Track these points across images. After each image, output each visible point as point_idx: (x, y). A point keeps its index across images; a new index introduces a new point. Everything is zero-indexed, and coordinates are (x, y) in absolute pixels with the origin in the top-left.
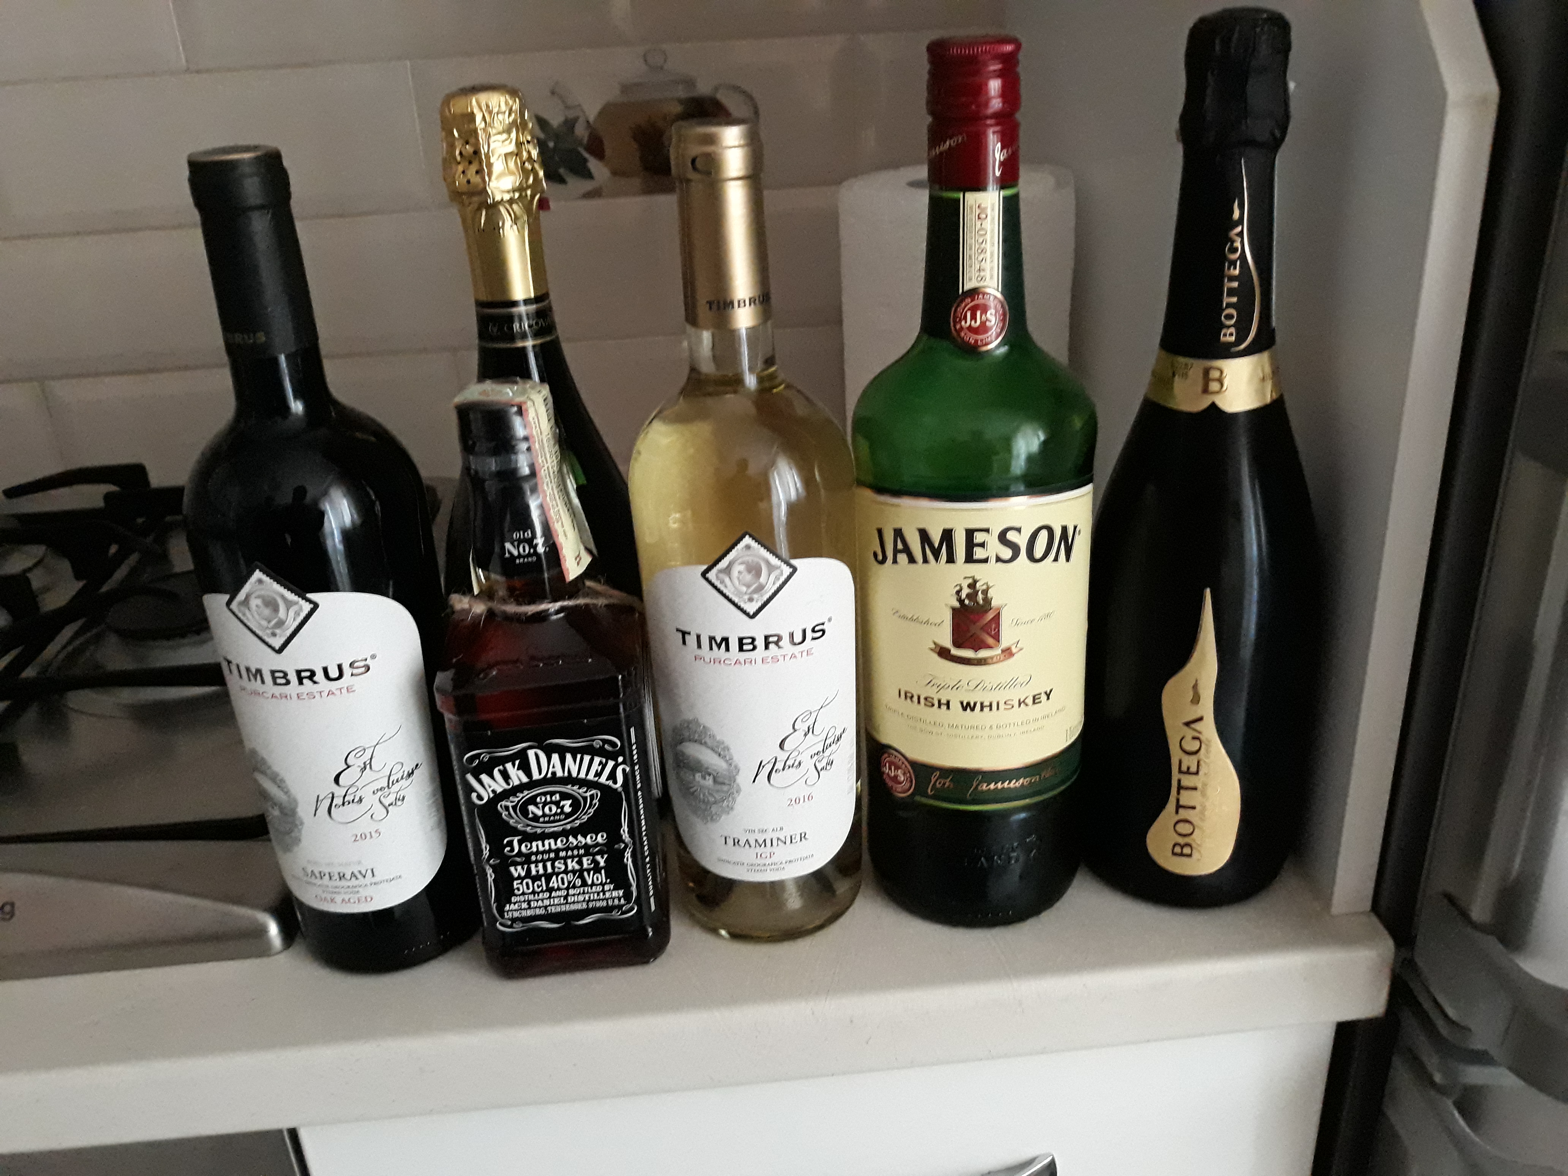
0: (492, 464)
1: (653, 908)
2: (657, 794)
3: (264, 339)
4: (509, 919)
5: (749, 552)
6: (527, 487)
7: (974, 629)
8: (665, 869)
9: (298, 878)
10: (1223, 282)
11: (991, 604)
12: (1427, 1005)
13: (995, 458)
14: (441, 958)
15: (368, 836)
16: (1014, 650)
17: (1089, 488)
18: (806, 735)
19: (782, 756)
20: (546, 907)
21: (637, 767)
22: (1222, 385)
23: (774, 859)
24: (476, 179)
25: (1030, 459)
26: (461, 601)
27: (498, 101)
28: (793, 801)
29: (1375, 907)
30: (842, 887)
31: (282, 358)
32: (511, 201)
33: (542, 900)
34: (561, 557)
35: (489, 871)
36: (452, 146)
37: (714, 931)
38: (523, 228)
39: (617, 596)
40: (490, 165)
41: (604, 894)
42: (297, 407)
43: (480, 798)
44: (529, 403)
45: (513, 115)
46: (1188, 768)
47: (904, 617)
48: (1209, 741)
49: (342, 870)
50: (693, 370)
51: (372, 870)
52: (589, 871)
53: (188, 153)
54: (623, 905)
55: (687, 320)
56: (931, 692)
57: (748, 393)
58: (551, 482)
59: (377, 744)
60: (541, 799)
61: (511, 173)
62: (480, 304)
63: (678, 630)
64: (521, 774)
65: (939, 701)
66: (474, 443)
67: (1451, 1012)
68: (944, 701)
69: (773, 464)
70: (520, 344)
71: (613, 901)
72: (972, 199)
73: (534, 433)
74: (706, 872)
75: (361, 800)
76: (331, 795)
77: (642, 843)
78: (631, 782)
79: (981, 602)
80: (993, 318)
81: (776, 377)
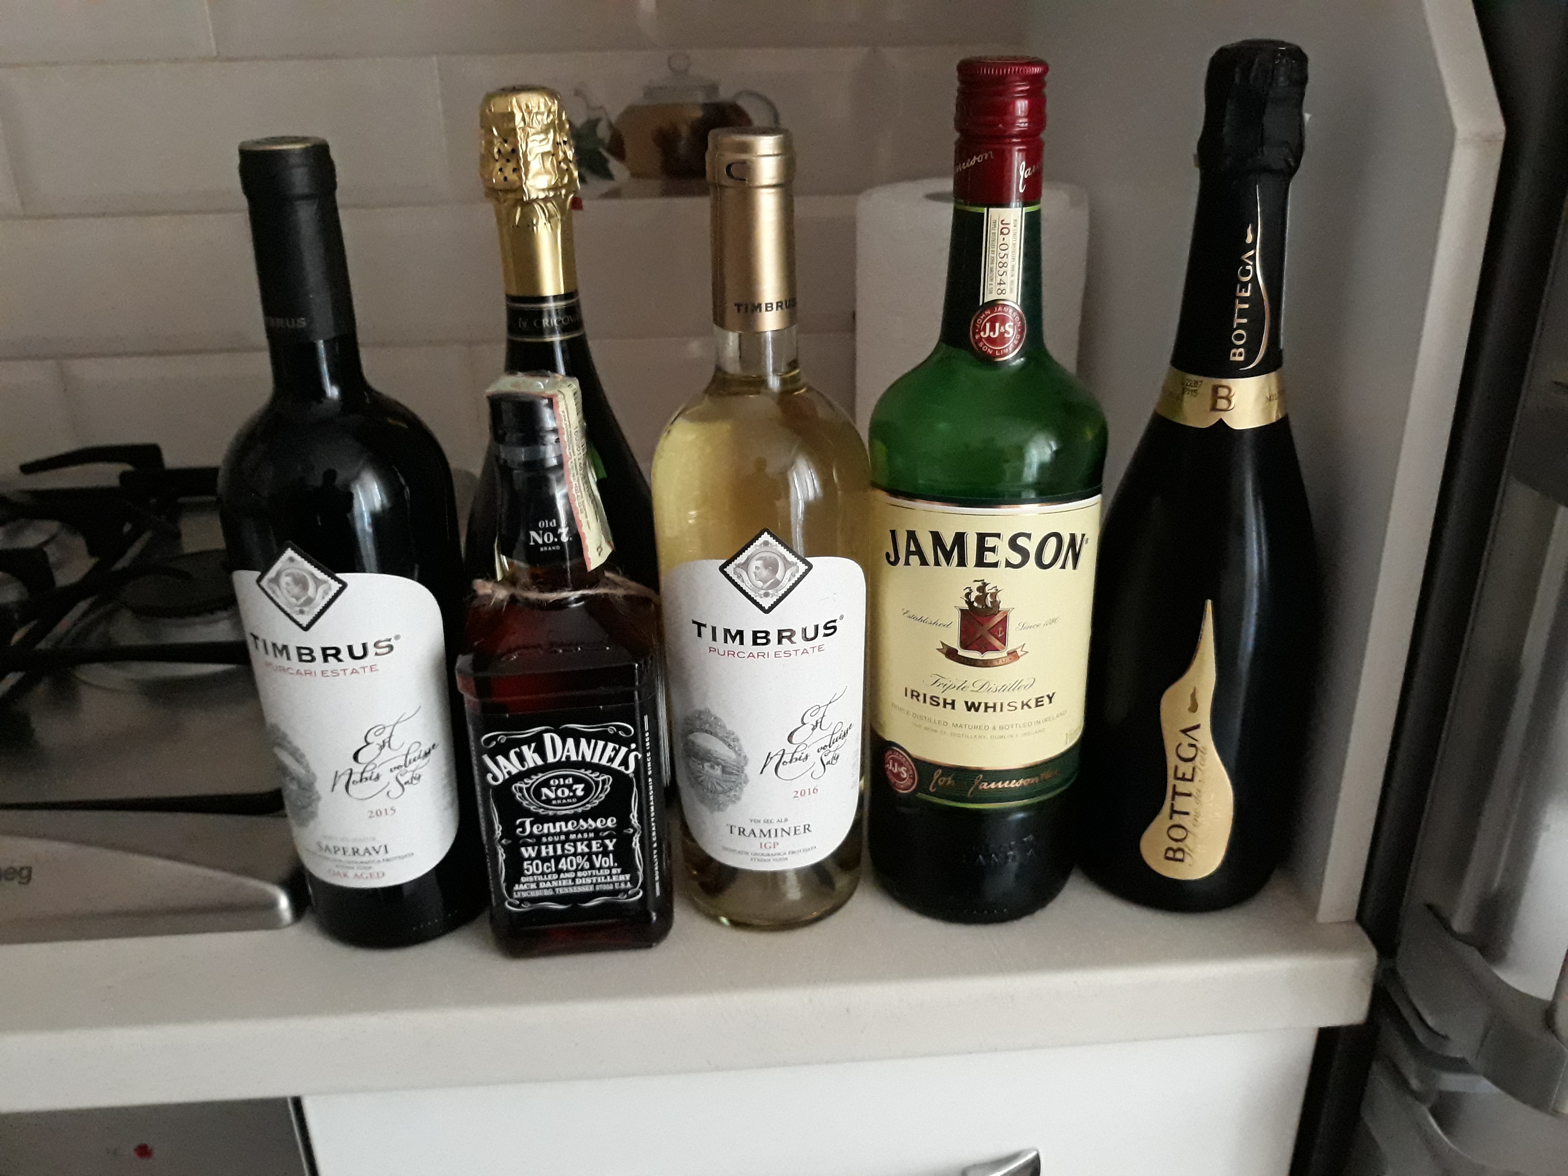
0: (522, 454)
1: (658, 893)
2: (665, 782)
3: (304, 324)
4: (517, 899)
5: (766, 548)
6: (553, 477)
7: (982, 631)
8: (669, 855)
9: (314, 853)
10: (1234, 304)
11: (999, 607)
12: (1406, 1012)
13: (1006, 466)
14: (447, 936)
15: (384, 813)
16: (1020, 653)
17: (1098, 497)
18: (813, 729)
19: (790, 748)
20: (554, 889)
21: (648, 754)
22: (1230, 402)
23: (778, 849)
24: (512, 177)
25: (1042, 467)
26: (484, 586)
27: (537, 102)
28: (799, 792)
29: (1360, 918)
30: (841, 882)
31: (321, 345)
32: (546, 200)
33: (551, 881)
34: (584, 547)
35: (501, 851)
36: (490, 144)
37: (715, 919)
38: (557, 227)
39: (635, 588)
40: (527, 163)
41: (611, 878)
42: (333, 392)
43: (495, 778)
44: (560, 396)
45: (551, 117)
46: (1184, 774)
47: (913, 617)
48: (1205, 749)
49: (356, 845)
50: (719, 369)
51: (386, 847)
52: (597, 854)
53: (239, 141)
54: (629, 890)
55: (715, 321)
56: (936, 691)
57: (771, 394)
58: (577, 474)
59: (397, 723)
60: (554, 782)
61: (547, 172)
62: (511, 299)
63: (694, 622)
64: (536, 756)
65: (945, 700)
66: (505, 434)
67: (1430, 1020)
68: (949, 701)
69: (793, 463)
70: (548, 339)
71: (620, 885)
72: (995, 214)
73: (564, 426)
74: (710, 860)
75: (378, 777)
76: (349, 771)
77: (650, 827)
78: (642, 770)
79: (990, 605)
80: (1011, 330)
81: (799, 380)
